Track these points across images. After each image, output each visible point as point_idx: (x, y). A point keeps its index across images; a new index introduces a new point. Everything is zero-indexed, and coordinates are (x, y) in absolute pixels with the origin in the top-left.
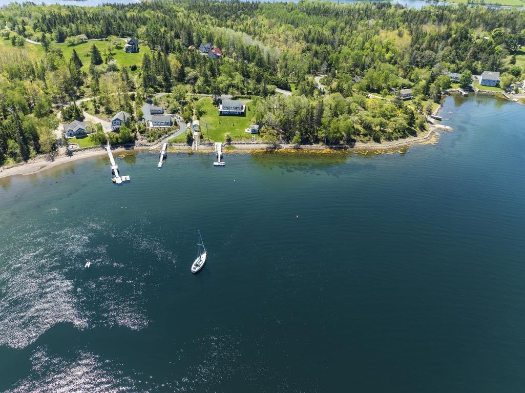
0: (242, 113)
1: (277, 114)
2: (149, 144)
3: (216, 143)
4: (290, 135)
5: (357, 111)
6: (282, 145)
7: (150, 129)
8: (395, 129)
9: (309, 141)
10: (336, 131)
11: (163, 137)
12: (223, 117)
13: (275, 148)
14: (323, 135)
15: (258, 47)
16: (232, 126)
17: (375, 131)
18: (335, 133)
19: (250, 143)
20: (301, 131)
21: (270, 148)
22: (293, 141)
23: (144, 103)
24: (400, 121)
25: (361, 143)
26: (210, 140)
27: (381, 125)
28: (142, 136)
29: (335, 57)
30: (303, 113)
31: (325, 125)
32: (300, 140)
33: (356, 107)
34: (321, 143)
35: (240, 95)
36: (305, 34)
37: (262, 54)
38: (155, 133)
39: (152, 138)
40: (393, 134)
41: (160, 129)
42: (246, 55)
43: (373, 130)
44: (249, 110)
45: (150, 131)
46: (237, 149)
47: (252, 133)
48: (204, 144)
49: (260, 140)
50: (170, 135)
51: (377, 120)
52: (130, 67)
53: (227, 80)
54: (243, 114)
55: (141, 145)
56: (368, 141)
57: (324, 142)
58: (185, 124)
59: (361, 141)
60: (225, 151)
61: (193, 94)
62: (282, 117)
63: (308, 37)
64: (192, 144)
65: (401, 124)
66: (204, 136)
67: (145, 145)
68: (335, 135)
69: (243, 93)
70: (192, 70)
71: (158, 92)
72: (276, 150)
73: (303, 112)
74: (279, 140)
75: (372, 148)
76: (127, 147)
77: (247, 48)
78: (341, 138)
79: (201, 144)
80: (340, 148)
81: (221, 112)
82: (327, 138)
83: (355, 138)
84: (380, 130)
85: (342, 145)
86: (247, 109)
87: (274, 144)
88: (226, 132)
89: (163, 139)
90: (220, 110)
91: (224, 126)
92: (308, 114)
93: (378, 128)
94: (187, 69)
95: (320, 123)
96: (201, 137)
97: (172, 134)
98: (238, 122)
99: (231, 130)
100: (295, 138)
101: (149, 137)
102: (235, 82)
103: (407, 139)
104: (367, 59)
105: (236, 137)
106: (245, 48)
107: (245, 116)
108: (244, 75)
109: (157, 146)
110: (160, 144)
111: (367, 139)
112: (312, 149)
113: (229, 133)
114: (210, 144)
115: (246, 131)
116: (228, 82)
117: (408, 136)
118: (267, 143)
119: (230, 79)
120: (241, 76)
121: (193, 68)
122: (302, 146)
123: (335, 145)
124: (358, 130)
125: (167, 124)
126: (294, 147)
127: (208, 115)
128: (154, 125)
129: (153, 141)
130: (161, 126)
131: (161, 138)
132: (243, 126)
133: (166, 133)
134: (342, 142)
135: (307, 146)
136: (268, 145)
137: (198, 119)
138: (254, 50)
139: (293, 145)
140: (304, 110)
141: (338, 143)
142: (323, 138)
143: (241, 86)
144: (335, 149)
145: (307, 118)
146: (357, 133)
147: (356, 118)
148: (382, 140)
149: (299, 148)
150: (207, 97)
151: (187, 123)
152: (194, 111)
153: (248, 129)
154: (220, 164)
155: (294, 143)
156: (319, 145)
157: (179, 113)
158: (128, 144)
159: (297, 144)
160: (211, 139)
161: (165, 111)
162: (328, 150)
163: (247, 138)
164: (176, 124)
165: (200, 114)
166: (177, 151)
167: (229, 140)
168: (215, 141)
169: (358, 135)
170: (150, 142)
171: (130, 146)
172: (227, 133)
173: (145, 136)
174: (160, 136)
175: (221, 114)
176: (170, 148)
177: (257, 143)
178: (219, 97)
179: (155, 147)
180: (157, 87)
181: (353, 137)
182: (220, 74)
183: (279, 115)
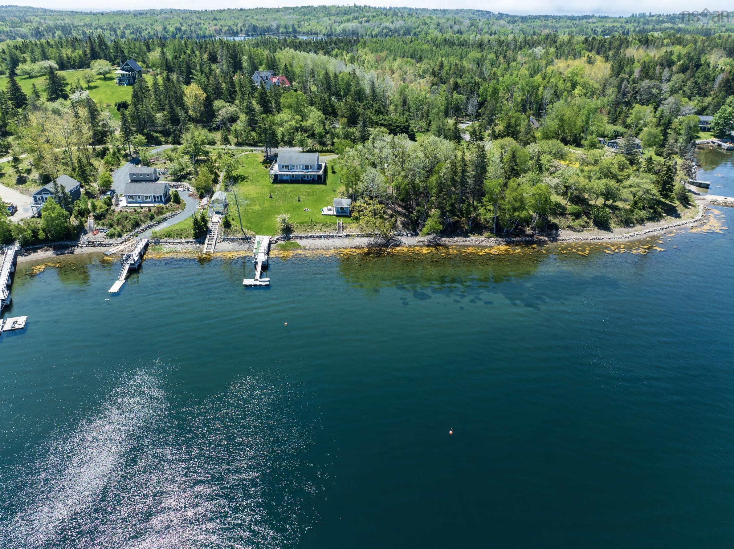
0: (319, 176)
1: (388, 173)
2: (110, 241)
3: (258, 238)
4: (418, 217)
5: (552, 169)
6: (404, 240)
7: (117, 209)
8: (636, 203)
9: (461, 228)
10: (517, 205)
11: (143, 226)
12: (279, 186)
13: (386, 245)
14: (490, 216)
15: (355, 73)
16: (296, 203)
17: (595, 206)
18: (515, 210)
19: (333, 237)
20: (441, 208)
21: (376, 245)
22: (425, 230)
23: (123, 162)
24: (647, 186)
25: (569, 232)
26: (246, 230)
27: (608, 194)
28: (98, 224)
29: (490, 89)
30: (444, 170)
31: (492, 193)
32: (441, 227)
33: (548, 161)
34: (486, 234)
35: (318, 147)
36: (433, 70)
37: (361, 83)
38: (126, 218)
39: (118, 229)
40: (632, 212)
41: (139, 210)
42: (333, 89)
43: (590, 205)
44: (334, 172)
45: (116, 214)
46: (304, 248)
47: (337, 216)
48: (233, 240)
49: (353, 228)
50: (159, 223)
51: (600, 185)
52: (116, 105)
53: (291, 121)
54: (321, 180)
55: (92, 244)
56: (584, 227)
57: (491, 231)
58: (197, 200)
59: (568, 227)
60: (274, 253)
61: (223, 146)
62: (400, 178)
63: (439, 73)
64: (205, 240)
65: (647, 191)
66: (232, 222)
67: (101, 245)
68: (516, 214)
69: (323, 144)
70: (228, 104)
71: (159, 143)
72: (389, 250)
73: (445, 168)
74: (394, 227)
75: (596, 241)
76: (59, 248)
77: (336, 76)
78: (527, 221)
79: (224, 240)
80: (528, 243)
81: (276, 176)
82: (497, 220)
83: (556, 221)
84: (605, 205)
85: (532, 236)
86: (329, 171)
87: (385, 237)
88: (279, 213)
89: (144, 230)
90: (272, 172)
91: (280, 203)
92: (455, 173)
93: (600, 202)
94: (217, 103)
95: (480, 193)
96: (227, 225)
97: (165, 219)
98: (309, 194)
99: (294, 209)
100: (429, 222)
101: (111, 226)
102: (307, 123)
103: (663, 223)
104: (545, 93)
105: (301, 223)
106: (332, 75)
107: (324, 183)
108: (325, 112)
109: (128, 244)
110: (134, 240)
111: (582, 223)
112: (468, 246)
113: (286, 216)
114: (247, 240)
115: (325, 211)
116: (293, 123)
117: (662, 217)
118: (368, 236)
119: (298, 117)
120: (320, 113)
121: (230, 102)
122: (445, 240)
123: (516, 236)
124: (558, 205)
125: (156, 199)
126: (429, 241)
127: (249, 183)
128: (128, 203)
129: (120, 235)
130: (142, 205)
131: (138, 229)
132: (320, 201)
133: (152, 218)
134: (528, 231)
135: (456, 239)
136: (372, 239)
137: (226, 190)
138: (346, 78)
139: (426, 239)
140: (448, 164)
141: (523, 233)
142: (488, 222)
143: (318, 129)
144: (517, 244)
145: (453, 181)
146: (560, 211)
147: (555, 181)
148: (612, 225)
149: (440, 245)
150: (252, 151)
151: (202, 197)
152: (222, 175)
153: (329, 207)
154: (258, 283)
155: (428, 234)
156: (481, 238)
157: (190, 180)
158: (63, 243)
159: (435, 235)
160: (249, 229)
161: (162, 177)
162: (503, 247)
163: (325, 225)
164: (177, 200)
165: (233, 180)
166: (168, 255)
167: (287, 231)
168: (257, 233)
169: (563, 214)
170: (111, 236)
171: (67, 247)
172: (282, 216)
173: (103, 224)
174: (136, 225)
175: (277, 180)
176: (154, 250)
177: (347, 236)
178: (274, 150)
179: (121, 247)
180: (158, 135)
181: (552, 219)
182: (279, 111)
183: (394, 175)
